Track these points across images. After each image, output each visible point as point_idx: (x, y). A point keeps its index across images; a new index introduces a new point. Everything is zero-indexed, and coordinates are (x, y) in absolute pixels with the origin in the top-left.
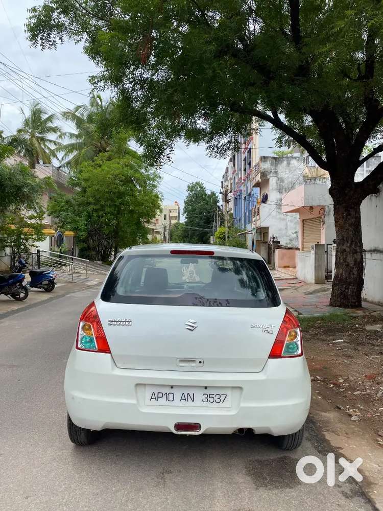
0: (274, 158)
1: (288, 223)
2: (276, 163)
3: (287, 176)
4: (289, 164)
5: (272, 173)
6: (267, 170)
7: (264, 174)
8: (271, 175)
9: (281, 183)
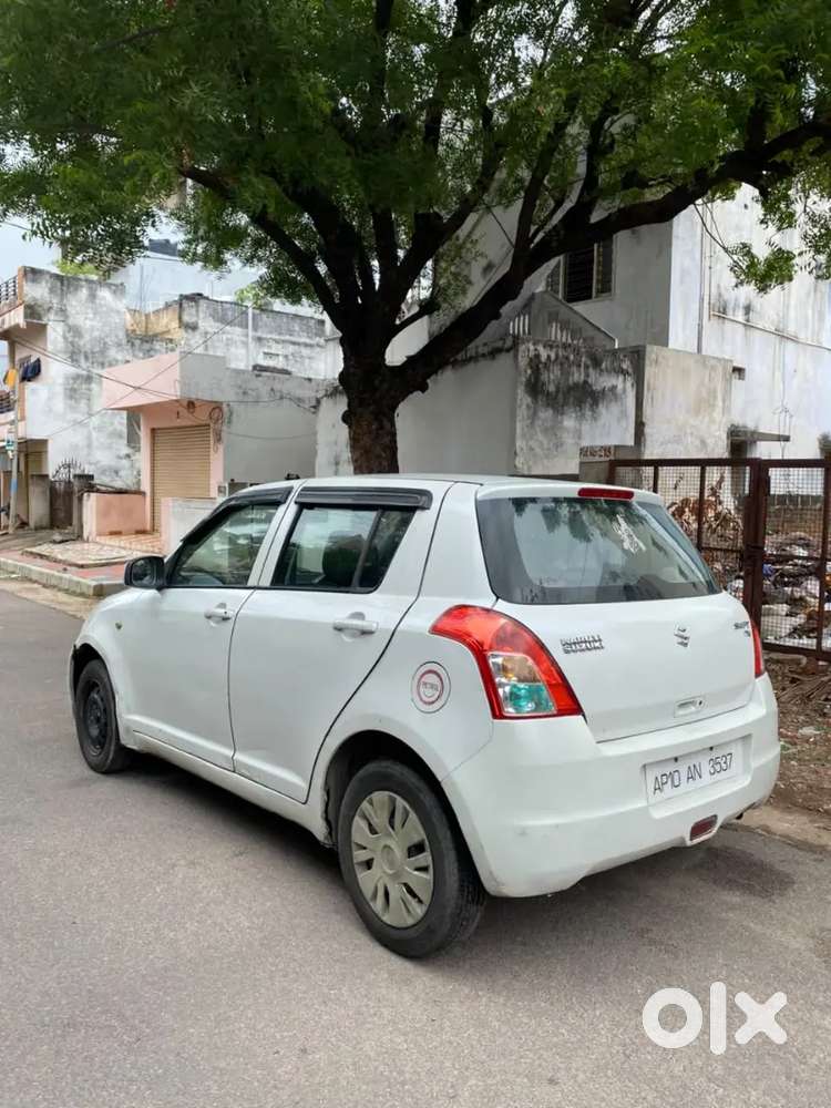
0: (57, 277)
1: (94, 434)
2: (62, 290)
3: (88, 323)
4: (93, 296)
5: (53, 312)
6: (39, 303)
7: (32, 311)
8: (52, 316)
9: (76, 339)
